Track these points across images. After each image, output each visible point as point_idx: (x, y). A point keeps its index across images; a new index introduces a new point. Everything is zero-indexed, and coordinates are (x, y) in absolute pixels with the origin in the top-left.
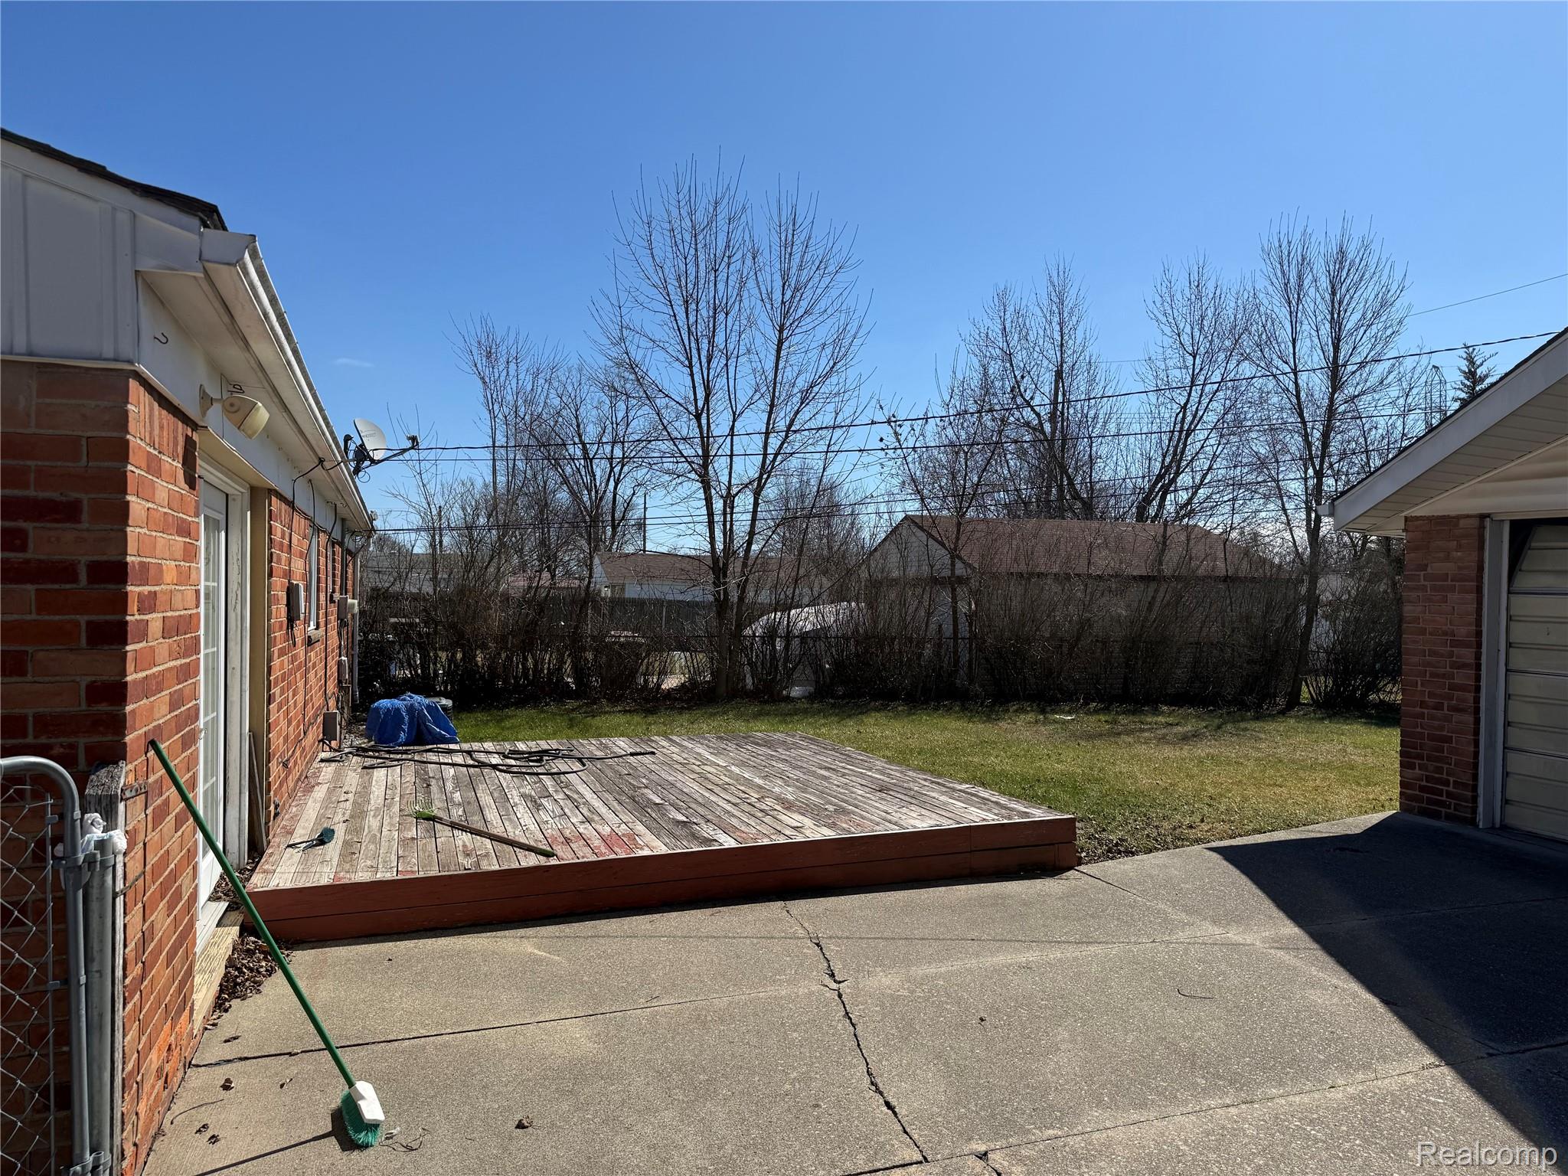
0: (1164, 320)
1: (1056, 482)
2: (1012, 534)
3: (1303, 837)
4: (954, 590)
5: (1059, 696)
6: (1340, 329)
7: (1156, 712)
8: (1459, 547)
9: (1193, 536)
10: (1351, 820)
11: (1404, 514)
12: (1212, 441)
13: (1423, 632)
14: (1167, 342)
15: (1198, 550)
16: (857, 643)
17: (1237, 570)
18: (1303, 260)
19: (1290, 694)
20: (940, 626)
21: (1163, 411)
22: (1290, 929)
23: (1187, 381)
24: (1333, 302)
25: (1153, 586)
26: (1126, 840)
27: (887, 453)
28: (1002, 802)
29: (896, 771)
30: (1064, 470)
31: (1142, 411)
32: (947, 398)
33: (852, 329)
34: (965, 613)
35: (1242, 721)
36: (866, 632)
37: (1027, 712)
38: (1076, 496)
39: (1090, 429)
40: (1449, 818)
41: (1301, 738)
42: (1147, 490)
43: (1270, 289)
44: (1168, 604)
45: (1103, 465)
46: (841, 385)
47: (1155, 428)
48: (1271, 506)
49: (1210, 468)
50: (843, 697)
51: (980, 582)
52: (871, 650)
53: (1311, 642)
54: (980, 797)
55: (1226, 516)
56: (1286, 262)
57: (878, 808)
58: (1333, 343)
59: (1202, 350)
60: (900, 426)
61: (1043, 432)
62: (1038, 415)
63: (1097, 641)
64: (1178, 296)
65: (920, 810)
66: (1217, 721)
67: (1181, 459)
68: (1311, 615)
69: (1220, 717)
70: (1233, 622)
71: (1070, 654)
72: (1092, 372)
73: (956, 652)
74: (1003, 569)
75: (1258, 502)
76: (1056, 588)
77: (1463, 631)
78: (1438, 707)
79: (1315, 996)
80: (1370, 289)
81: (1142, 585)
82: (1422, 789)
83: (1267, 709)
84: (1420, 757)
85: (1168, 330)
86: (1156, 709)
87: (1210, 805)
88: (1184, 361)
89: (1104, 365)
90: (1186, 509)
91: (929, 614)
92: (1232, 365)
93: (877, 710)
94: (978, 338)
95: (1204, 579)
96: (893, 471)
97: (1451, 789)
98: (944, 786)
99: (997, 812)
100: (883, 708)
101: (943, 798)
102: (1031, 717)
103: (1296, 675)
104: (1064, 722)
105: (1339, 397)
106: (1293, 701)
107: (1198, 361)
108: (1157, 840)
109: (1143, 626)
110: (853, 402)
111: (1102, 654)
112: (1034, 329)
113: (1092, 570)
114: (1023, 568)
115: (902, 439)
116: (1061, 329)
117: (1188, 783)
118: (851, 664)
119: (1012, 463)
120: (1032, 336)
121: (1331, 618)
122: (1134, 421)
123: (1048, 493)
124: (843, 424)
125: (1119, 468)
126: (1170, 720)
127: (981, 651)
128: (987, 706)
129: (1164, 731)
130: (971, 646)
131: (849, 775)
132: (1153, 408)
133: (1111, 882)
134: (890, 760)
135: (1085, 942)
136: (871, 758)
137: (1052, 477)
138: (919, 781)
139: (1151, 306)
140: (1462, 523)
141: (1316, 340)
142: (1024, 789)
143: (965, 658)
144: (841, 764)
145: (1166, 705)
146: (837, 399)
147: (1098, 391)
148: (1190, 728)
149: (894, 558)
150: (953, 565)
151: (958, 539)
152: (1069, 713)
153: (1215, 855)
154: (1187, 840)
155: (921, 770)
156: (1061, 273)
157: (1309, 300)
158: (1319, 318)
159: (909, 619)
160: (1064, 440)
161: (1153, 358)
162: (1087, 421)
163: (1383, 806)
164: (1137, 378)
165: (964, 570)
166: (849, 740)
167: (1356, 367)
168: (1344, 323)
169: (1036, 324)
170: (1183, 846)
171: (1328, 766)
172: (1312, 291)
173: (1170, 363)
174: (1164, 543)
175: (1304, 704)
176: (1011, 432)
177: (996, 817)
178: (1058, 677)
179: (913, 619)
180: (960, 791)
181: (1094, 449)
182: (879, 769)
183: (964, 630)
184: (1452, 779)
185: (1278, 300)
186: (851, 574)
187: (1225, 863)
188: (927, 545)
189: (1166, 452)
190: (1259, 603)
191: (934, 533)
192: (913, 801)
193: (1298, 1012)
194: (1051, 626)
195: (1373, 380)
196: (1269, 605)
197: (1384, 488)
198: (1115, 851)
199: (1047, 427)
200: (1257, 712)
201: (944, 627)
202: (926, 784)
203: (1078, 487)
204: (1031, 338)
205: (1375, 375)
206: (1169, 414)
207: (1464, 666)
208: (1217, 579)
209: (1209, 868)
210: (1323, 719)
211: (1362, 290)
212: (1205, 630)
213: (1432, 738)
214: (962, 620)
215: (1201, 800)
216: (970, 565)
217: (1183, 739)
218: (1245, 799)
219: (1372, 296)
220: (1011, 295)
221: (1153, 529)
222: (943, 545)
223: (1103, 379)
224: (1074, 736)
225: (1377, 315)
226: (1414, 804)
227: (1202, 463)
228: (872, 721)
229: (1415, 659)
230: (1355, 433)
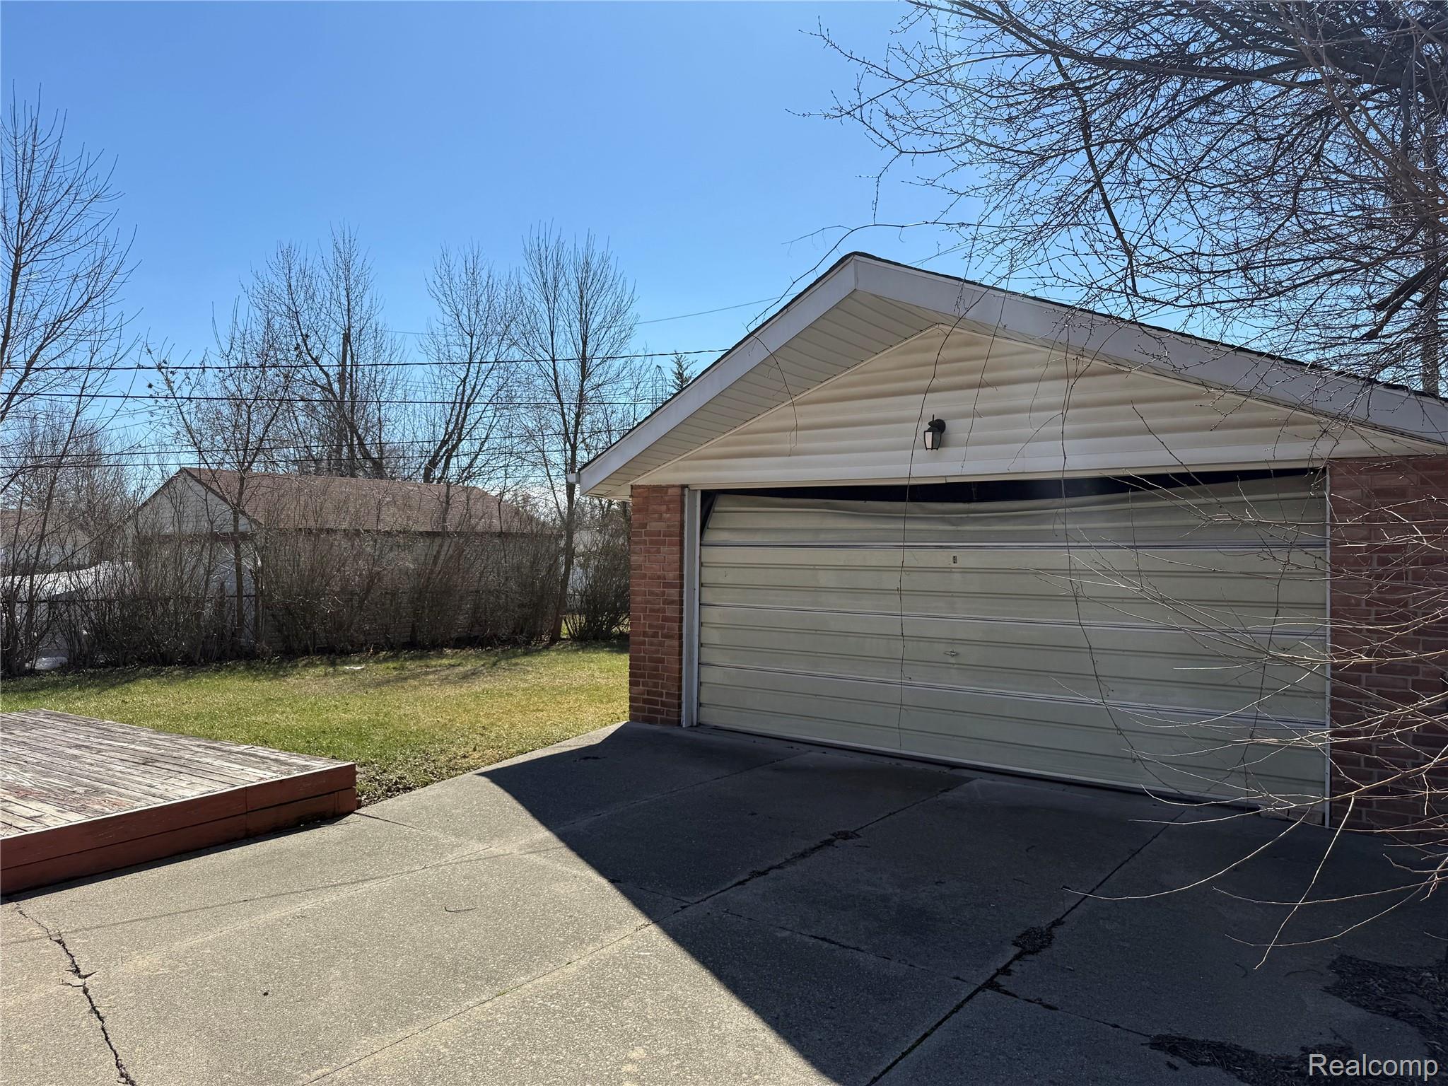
0: (444, 299)
1: (347, 441)
2: (299, 490)
3: (556, 752)
4: (237, 546)
5: (350, 648)
6: (587, 327)
7: (441, 655)
8: (668, 510)
9: (472, 497)
10: (593, 733)
11: (630, 483)
12: (489, 413)
13: (644, 577)
14: (448, 320)
15: (478, 508)
16: (123, 606)
17: (509, 527)
18: (558, 265)
19: (552, 631)
20: (222, 584)
21: (445, 383)
22: (542, 834)
23: (466, 357)
24: (581, 305)
25: (438, 541)
26: (405, 778)
27: (157, 401)
28: (282, 759)
29: (164, 740)
30: (354, 430)
31: (426, 380)
32: (227, 348)
33: (111, 264)
34: (250, 570)
35: (514, 657)
36: (134, 593)
37: (317, 666)
38: (367, 456)
39: (378, 393)
40: (664, 722)
41: (560, 668)
42: (432, 454)
43: (532, 285)
44: (451, 557)
45: (392, 427)
46: (97, 323)
47: (439, 398)
48: (538, 472)
49: (487, 437)
50: (105, 666)
51: (266, 539)
52: (140, 613)
53: (569, 587)
54: (259, 757)
55: (501, 480)
56: (544, 264)
57: (140, 783)
58: (582, 339)
59: (478, 332)
60: (173, 373)
61: (331, 391)
62: (327, 375)
63: (386, 593)
64: (457, 280)
65: (189, 778)
66: (493, 659)
67: (462, 426)
68: (569, 563)
69: (496, 655)
70: (506, 573)
71: (360, 608)
72: (378, 339)
73: (240, 610)
74: (290, 525)
75: (527, 468)
76: (345, 544)
77: (671, 575)
78: (655, 635)
79: (559, 888)
80: (609, 297)
81: (428, 540)
82: (645, 701)
83: (535, 645)
84: (643, 676)
85: (447, 309)
86: (441, 653)
87: (482, 735)
88: (463, 340)
89: (389, 334)
90: (468, 473)
91: (209, 572)
92: (503, 349)
93: (149, 676)
94: (262, 292)
95: (481, 535)
96: (166, 421)
97: (664, 699)
98: (219, 749)
99: (275, 769)
100: (156, 674)
101: (218, 763)
102: (320, 670)
103: (557, 615)
104: (354, 672)
105: (587, 385)
106: (555, 638)
107: (475, 341)
108: (433, 774)
109: (429, 578)
110: (114, 343)
111: (391, 605)
112: (321, 290)
113: (381, 527)
114: (312, 524)
115: (175, 387)
116: (348, 294)
117: (465, 717)
118: (116, 629)
119: (301, 419)
120: (318, 297)
121: (584, 566)
122: (419, 389)
123: (339, 451)
124: (101, 366)
125: (407, 432)
126: (453, 662)
127: (268, 608)
128: (274, 663)
129: (447, 672)
130: (257, 602)
131: (106, 751)
132: (436, 379)
133: (388, 819)
134: (159, 729)
135: (361, 881)
136: (135, 729)
137: (342, 436)
138: (191, 748)
139: (432, 285)
140: (670, 491)
141: (569, 335)
142: (308, 742)
143: (250, 615)
144: (96, 740)
145: (450, 649)
146: (93, 337)
147: (384, 358)
148: (469, 667)
149: (167, 513)
150: (236, 520)
151: (241, 494)
152: (359, 663)
153: (484, 779)
154: (460, 769)
155: (197, 736)
156: (347, 241)
157: (563, 299)
158: (571, 316)
159: (185, 578)
160: (353, 402)
161: (435, 333)
162: (375, 385)
163: (618, 718)
164: (422, 350)
165: (249, 527)
166: (110, 712)
167: (599, 361)
168: (590, 322)
169: (323, 288)
170: (456, 775)
171: (580, 689)
172: (565, 292)
173: (451, 340)
174: (448, 503)
175: (564, 639)
176: (299, 389)
177: (275, 775)
178: (348, 630)
179: (191, 578)
180: (238, 753)
181: (383, 412)
182: (145, 739)
183: (249, 586)
184: (664, 691)
185: (538, 296)
186: (114, 530)
187: (492, 785)
188: (206, 500)
189: (450, 420)
190: (528, 555)
191: (214, 486)
192: (184, 770)
193: (545, 905)
194: (341, 580)
195: (612, 374)
196: (535, 557)
197: (615, 462)
198: (394, 789)
199: (336, 387)
200: (527, 648)
201: (227, 584)
202: (200, 750)
203: (368, 447)
204: (318, 299)
205: (613, 369)
206: (451, 385)
207: (672, 602)
208: (493, 535)
209: (478, 792)
210: (578, 650)
211: (602, 298)
212: (483, 580)
213: (651, 660)
214: (247, 576)
215: (475, 731)
216: (255, 521)
217: (464, 678)
218: (512, 725)
219: (611, 304)
220: (296, 253)
221: (437, 489)
222: (225, 500)
223: (389, 347)
224: (363, 685)
225: (614, 320)
226: (638, 714)
227: (480, 433)
228: (141, 689)
229: (639, 599)
230: (600, 415)
